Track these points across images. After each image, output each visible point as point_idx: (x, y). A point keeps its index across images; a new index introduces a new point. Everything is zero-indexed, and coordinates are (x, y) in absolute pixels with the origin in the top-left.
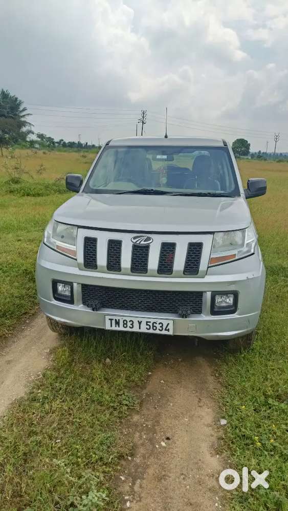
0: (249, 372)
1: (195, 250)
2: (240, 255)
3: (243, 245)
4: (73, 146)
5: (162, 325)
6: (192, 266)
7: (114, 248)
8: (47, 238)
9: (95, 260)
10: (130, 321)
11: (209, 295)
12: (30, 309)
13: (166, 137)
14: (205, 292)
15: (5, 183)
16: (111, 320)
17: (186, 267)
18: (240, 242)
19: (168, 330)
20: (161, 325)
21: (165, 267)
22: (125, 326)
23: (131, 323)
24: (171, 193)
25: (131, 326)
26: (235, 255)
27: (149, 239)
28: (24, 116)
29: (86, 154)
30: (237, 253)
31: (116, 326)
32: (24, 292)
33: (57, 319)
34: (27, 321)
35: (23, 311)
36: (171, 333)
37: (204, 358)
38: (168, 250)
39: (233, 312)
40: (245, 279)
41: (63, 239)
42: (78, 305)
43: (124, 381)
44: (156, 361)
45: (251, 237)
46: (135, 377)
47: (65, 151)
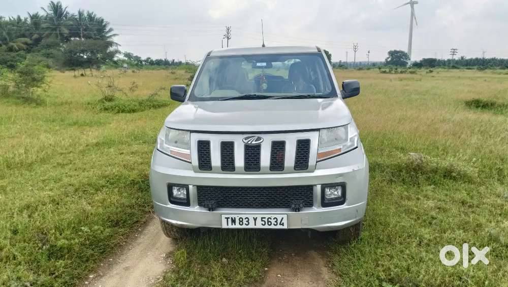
0: (360, 260)
1: (303, 147)
2: (345, 149)
3: (346, 140)
4: (161, 64)
5: (277, 220)
6: (302, 162)
7: (227, 149)
8: (160, 144)
9: (209, 161)
10: (245, 219)
11: (319, 188)
12: (141, 218)
13: (263, 46)
14: (316, 185)
15: (99, 101)
16: (227, 218)
17: (296, 163)
18: (344, 137)
19: (283, 224)
20: (275, 220)
21: (277, 164)
22: (241, 223)
23: (247, 220)
24: (273, 97)
25: (247, 223)
26: (340, 149)
27: (259, 139)
28: (110, 36)
29: (174, 71)
30: (342, 147)
31: (232, 225)
32: (134, 201)
33: (174, 222)
34: (140, 229)
35: (135, 219)
36: (285, 227)
37: (315, 251)
38: (278, 148)
39: (342, 203)
40: (351, 170)
41: (176, 145)
42: (194, 206)
43: (243, 277)
44: (271, 257)
45: (353, 132)
46: (254, 273)
47: (153, 69)
